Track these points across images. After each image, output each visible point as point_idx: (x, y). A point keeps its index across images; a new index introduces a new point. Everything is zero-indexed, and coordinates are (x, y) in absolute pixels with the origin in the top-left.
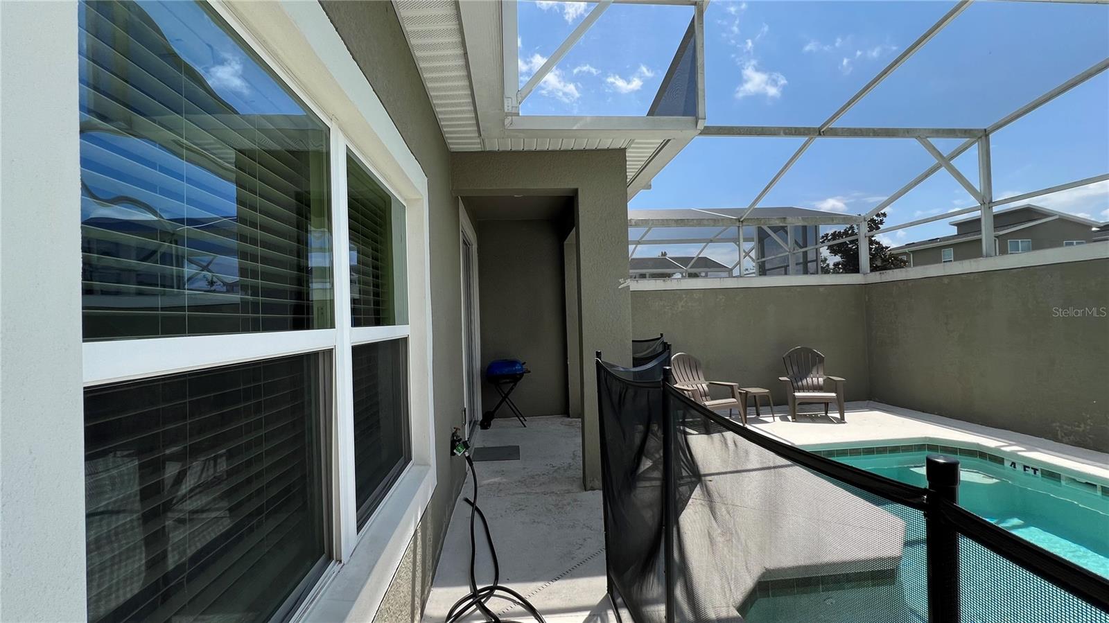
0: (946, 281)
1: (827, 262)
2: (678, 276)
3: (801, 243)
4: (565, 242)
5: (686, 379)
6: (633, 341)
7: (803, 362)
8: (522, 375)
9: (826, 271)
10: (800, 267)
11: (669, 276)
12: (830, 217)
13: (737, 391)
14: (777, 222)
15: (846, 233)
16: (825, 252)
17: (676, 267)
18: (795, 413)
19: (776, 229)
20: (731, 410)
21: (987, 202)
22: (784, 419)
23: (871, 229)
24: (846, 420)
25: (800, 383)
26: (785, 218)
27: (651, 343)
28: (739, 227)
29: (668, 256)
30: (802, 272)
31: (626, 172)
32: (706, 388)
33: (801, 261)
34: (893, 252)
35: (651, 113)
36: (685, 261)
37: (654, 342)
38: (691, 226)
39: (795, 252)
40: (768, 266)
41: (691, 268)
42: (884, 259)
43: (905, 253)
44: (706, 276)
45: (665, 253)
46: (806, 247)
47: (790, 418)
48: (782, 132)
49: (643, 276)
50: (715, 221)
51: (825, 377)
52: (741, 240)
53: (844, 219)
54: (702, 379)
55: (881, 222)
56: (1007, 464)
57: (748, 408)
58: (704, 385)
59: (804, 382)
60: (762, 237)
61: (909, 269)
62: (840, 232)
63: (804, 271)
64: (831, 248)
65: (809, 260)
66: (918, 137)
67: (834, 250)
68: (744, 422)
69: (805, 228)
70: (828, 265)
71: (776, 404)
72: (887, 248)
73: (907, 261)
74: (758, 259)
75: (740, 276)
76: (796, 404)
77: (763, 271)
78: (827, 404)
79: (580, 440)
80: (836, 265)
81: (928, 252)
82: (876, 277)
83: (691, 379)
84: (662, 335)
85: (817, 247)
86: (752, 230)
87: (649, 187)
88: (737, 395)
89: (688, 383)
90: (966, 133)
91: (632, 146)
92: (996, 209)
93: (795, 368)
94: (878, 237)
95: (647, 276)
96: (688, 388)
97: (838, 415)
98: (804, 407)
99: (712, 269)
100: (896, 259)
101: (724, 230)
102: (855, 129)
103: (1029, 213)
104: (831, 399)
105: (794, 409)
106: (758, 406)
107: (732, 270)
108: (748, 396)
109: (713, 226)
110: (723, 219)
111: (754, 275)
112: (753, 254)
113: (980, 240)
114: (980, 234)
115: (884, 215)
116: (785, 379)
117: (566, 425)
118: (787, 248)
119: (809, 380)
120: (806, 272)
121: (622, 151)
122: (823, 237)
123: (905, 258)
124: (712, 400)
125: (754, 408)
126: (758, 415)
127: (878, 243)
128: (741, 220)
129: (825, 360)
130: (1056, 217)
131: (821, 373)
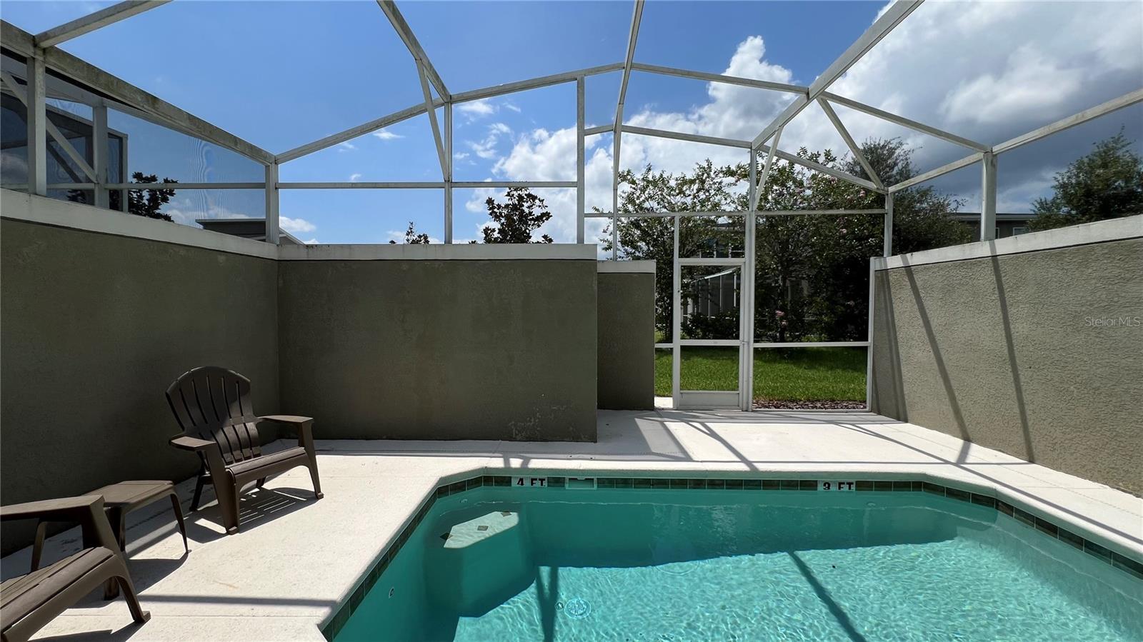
24: (321, 491)
39: (105, 185)
51: (258, 418)
56: (514, 483)
75: (36, 194)
104: (299, 460)
105: (234, 504)
116: (197, 441)
119: (228, 430)
128: (43, 45)
129: (251, 385)
130: (285, 235)
131: (248, 412)
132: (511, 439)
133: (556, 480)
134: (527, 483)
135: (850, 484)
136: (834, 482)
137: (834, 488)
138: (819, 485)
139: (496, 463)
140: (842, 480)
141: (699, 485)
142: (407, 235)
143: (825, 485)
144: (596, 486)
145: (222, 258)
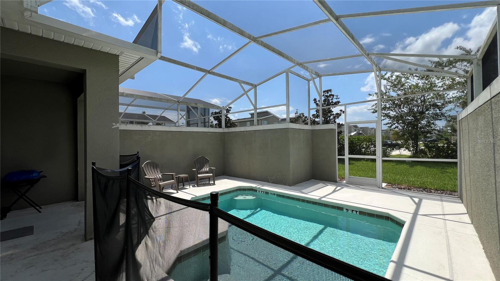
0: (245, 132)
1: (213, 123)
2: (151, 124)
3: (203, 115)
4: (78, 99)
5: (151, 173)
6: (120, 156)
7: (201, 162)
8: (38, 180)
9: (212, 126)
10: (203, 124)
11: (147, 123)
12: (213, 106)
13: (175, 177)
14: (194, 105)
15: (219, 113)
16: (212, 119)
17: (150, 119)
18: (198, 184)
19: (194, 108)
20: (172, 185)
21: (256, 108)
22: (194, 186)
23: (227, 112)
24: (215, 184)
25: (200, 171)
26: (197, 104)
27: (132, 156)
28: (178, 104)
29: (146, 113)
30: (203, 126)
31: (119, 68)
32: (161, 177)
33: (203, 122)
34: (233, 121)
35: (135, 42)
36: (154, 117)
37: (133, 156)
38: (156, 101)
39: (201, 118)
40: (191, 122)
41: (157, 120)
42: (230, 124)
43: (237, 122)
44: (165, 125)
45: (145, 112)
46: (205, 116)
47: (196, 185)
48: (195, 68)
49: (132, 123)
50: (168, 101)
51: (209, 168)
52: (179, 110)
53: (218, 107)
54: (159, 172)
55: (230, 110)
56: (258, 191)
57: (179, 184)
58: (160, 175)
59: (202, 170)
60: (189, 111)
61: (237, 128)
62: (217, 112)
63: (204, 126)
64: (214, 117)
65: (206, 121)
66: (239, 83)
67: (215, 118)
68: (177, 189)
69: (205, 109)
70: (213, 124)
71: (191, 180)
72: (232, 120)
73: (237, 125)
74: (187, 119)
75: (178, 126)
76: (199, 179)
77: (188, 124)
78: (209, 178)
79: (83, 213)
80: (216, 124)
81: (243, 122)
82: (226, 130)
83: (154, 173)
84: (138, 152)
85: (209, 117)
86: (185, 107)
87: (133, 78)
88: (175, 178)
89: (152, 175)
90: (251, 85)
91: (123, 55)
92: (258, 111)
93: (199, 165)
94: (229, 116)
95: (134, 122)
96: (152, 178)
97: (213, 182)
98: (201, 180)
99: (167, 122)
100: (234, 124)
101: (173, 105)
102: (221, 74)
103: (267, 113)
104: (211, 176)
105: (198, 181)
106: (184, 182)
107: (176, 123)
108: (180, 178)
109: (167, 102)
110: (171, 100)
111: (185, 126)
112: (185, 117)
113: (254, 120)
114: (254, 118)
115: (231, 108)
116: (195, 170)
117: (75, 206)
118: (197, 116)
119: (204, 169)
120: (205, 126)
121: (117, 57)
122: (212, 113)
123: (237, 124)
124: (163, 181)
125: (182, 183)
126: (184, 186)
127: (229, 118)
128: (179, 102)
129: (209, 161)
130: (272, 115)
131: (208, 166)
132: (268, 182)
133: (267, 192)
134: (260, 192)
135: (356, 211)
136: (350, 210)
137: (350, 212)
138: (344, 209)
139: (254, 185)
140: (353, 210)
141: (304, 201)
142: (296, 114)
143: (346, 210)
144: (276, 196)
145: (209, 133)
